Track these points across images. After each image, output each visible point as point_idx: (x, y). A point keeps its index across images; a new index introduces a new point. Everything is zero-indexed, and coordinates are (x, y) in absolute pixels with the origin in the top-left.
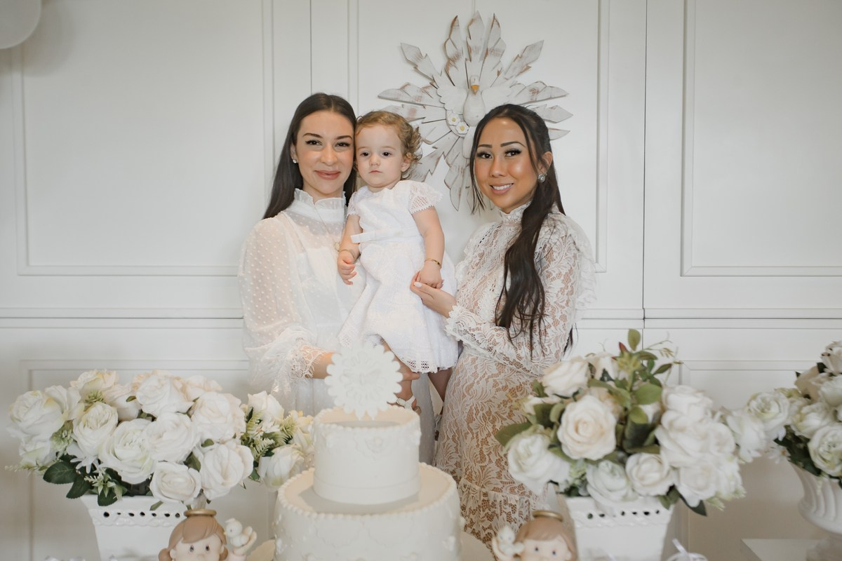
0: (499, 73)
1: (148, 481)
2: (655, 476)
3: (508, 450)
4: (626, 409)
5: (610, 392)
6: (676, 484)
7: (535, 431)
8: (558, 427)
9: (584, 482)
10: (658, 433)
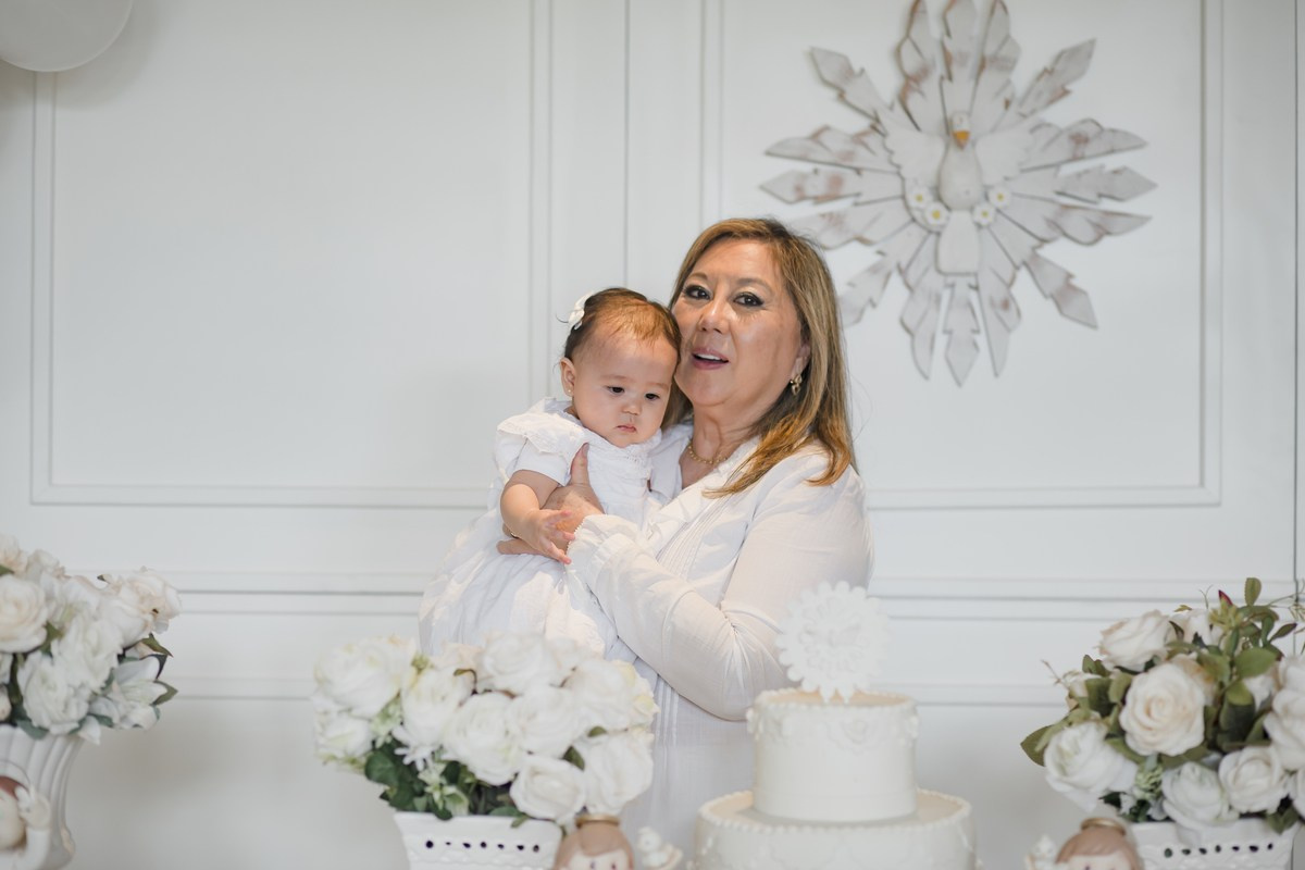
0: (1007, 104)
1: (508, 786)
2: (1262, 783)
3: (1046, 747)
4: (1221, 685)
5: (1200, 661)
6: (1292, 796)
7: (1086, 719)
8: (1120, 710)
9: (1160, 796)
10: (1268, 723)
